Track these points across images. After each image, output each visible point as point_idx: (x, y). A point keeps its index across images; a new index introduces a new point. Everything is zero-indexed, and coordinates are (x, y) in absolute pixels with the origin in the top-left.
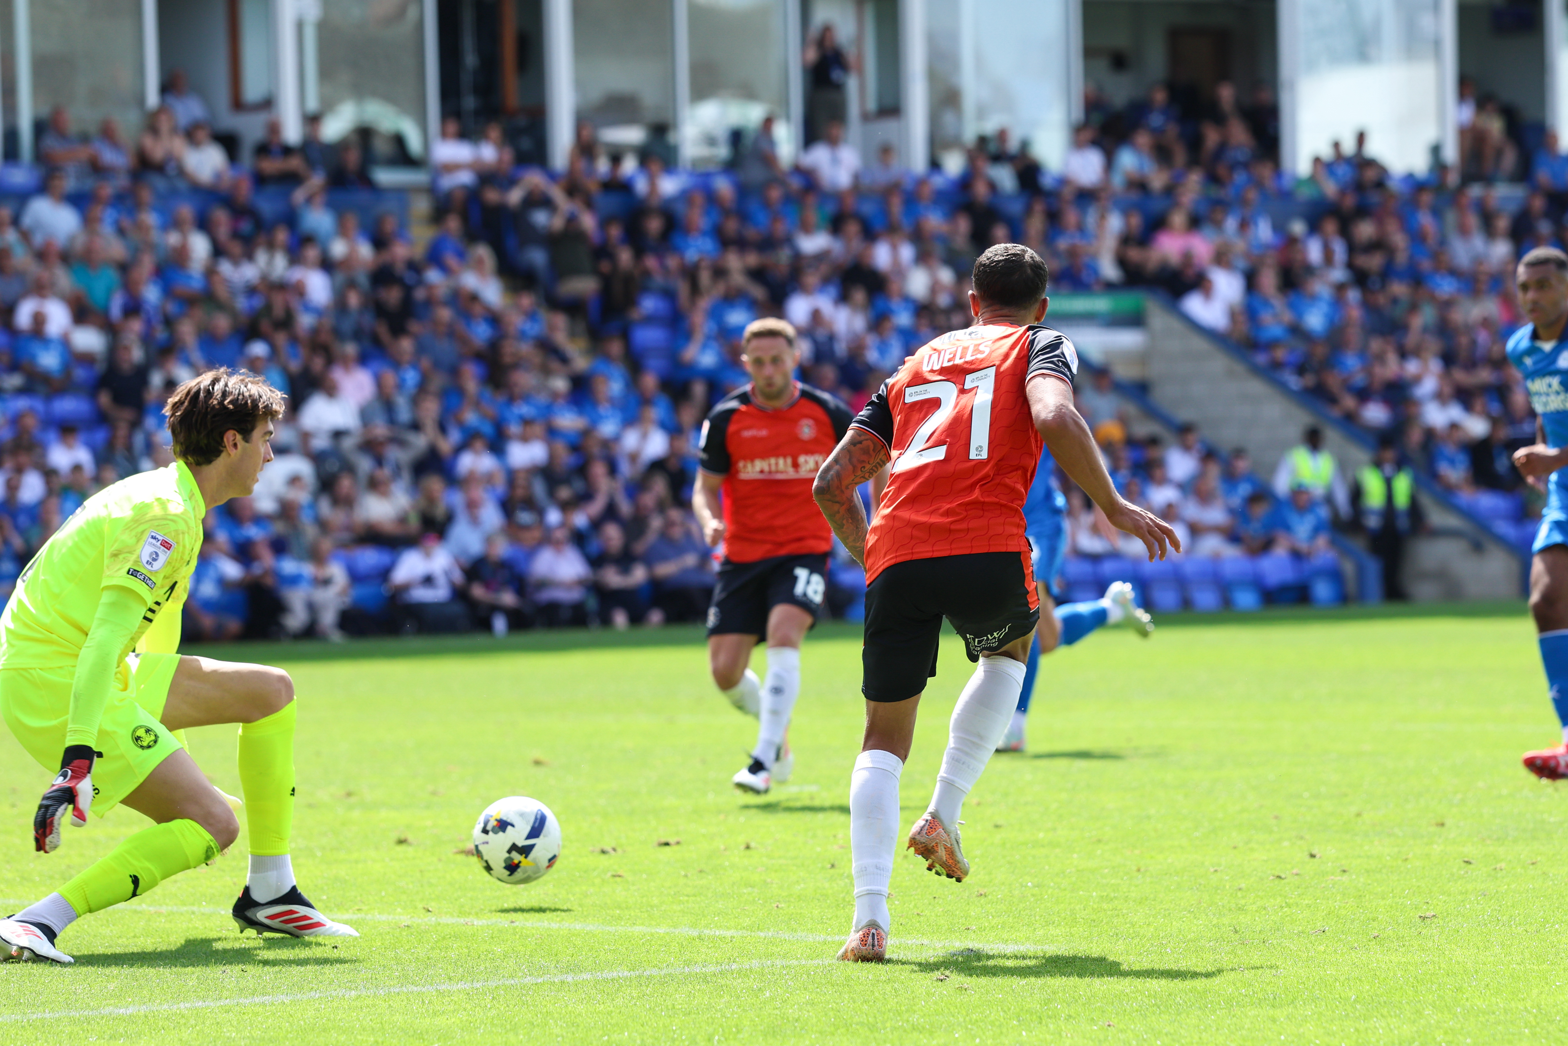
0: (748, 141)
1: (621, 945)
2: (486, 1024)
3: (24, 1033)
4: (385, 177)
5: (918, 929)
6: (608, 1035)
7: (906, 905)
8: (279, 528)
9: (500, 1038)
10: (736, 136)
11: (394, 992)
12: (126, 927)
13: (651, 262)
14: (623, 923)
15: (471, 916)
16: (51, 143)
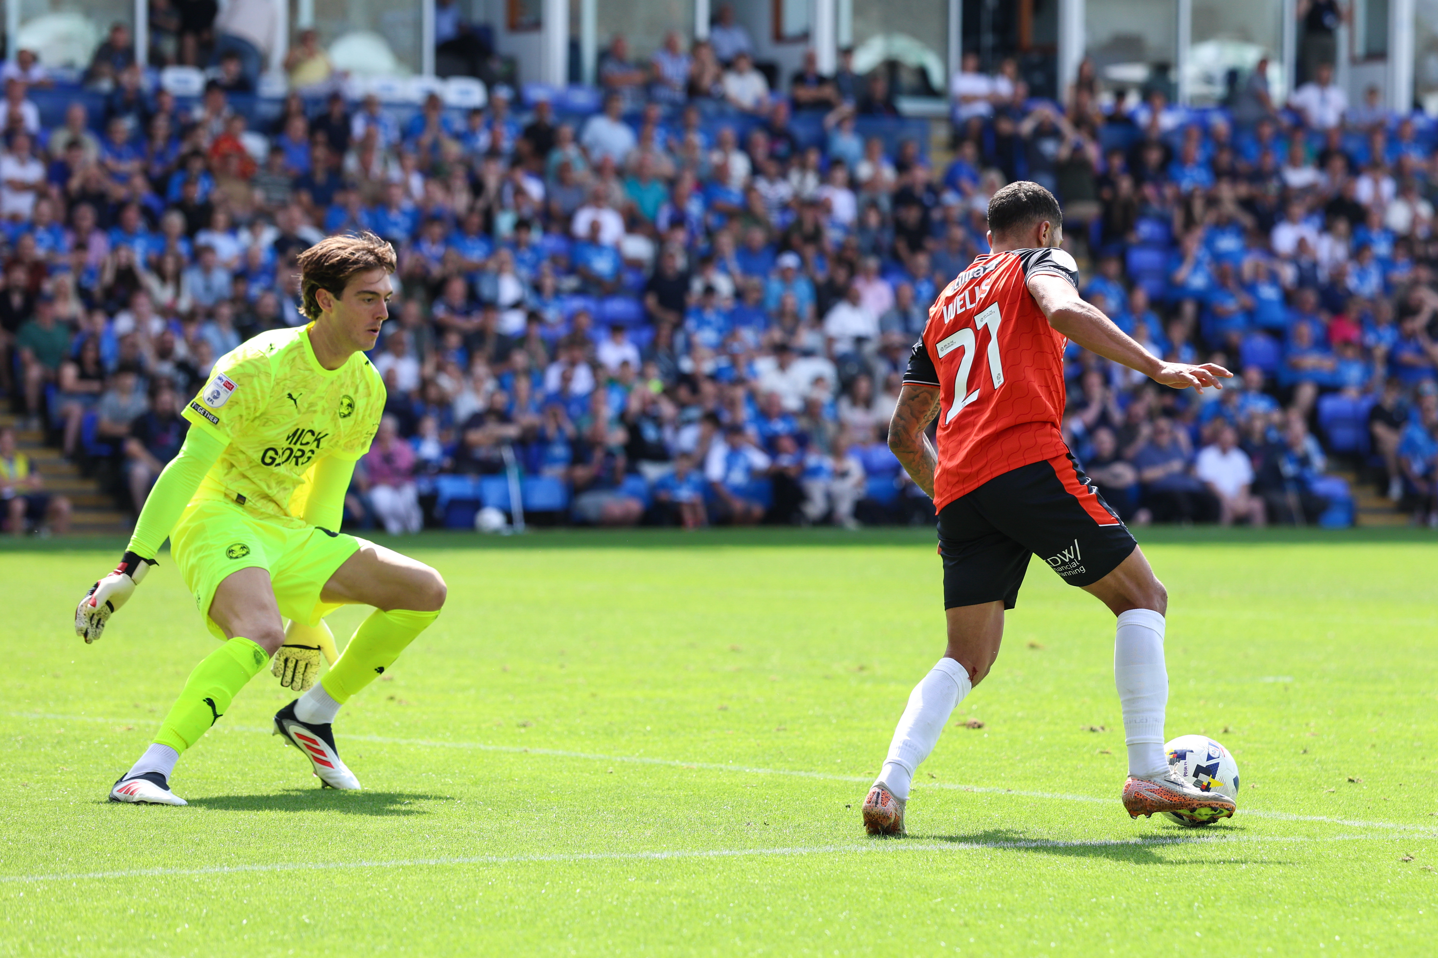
0: (1242, 82)
1: (1109, 815)
2: (984, 883)
3: (571, 871)
4: (909, 106)
5: (1384, 813)
6: (1096, 898)
7: (1374, 790)
8: (803, 424)
9: (997, 895)
10: (1232, 76)
11: (901, 850)
12: (661, 780)
13: (1149, 191)
14: (1110, 796)
15: (971, 784)
16: (611, 68)
